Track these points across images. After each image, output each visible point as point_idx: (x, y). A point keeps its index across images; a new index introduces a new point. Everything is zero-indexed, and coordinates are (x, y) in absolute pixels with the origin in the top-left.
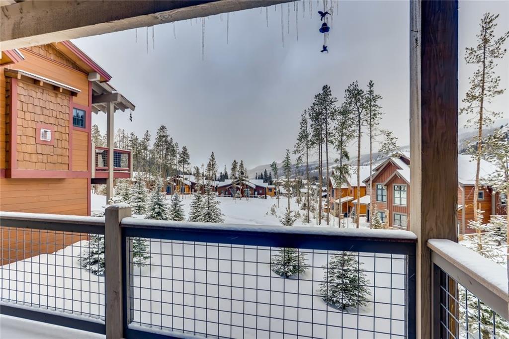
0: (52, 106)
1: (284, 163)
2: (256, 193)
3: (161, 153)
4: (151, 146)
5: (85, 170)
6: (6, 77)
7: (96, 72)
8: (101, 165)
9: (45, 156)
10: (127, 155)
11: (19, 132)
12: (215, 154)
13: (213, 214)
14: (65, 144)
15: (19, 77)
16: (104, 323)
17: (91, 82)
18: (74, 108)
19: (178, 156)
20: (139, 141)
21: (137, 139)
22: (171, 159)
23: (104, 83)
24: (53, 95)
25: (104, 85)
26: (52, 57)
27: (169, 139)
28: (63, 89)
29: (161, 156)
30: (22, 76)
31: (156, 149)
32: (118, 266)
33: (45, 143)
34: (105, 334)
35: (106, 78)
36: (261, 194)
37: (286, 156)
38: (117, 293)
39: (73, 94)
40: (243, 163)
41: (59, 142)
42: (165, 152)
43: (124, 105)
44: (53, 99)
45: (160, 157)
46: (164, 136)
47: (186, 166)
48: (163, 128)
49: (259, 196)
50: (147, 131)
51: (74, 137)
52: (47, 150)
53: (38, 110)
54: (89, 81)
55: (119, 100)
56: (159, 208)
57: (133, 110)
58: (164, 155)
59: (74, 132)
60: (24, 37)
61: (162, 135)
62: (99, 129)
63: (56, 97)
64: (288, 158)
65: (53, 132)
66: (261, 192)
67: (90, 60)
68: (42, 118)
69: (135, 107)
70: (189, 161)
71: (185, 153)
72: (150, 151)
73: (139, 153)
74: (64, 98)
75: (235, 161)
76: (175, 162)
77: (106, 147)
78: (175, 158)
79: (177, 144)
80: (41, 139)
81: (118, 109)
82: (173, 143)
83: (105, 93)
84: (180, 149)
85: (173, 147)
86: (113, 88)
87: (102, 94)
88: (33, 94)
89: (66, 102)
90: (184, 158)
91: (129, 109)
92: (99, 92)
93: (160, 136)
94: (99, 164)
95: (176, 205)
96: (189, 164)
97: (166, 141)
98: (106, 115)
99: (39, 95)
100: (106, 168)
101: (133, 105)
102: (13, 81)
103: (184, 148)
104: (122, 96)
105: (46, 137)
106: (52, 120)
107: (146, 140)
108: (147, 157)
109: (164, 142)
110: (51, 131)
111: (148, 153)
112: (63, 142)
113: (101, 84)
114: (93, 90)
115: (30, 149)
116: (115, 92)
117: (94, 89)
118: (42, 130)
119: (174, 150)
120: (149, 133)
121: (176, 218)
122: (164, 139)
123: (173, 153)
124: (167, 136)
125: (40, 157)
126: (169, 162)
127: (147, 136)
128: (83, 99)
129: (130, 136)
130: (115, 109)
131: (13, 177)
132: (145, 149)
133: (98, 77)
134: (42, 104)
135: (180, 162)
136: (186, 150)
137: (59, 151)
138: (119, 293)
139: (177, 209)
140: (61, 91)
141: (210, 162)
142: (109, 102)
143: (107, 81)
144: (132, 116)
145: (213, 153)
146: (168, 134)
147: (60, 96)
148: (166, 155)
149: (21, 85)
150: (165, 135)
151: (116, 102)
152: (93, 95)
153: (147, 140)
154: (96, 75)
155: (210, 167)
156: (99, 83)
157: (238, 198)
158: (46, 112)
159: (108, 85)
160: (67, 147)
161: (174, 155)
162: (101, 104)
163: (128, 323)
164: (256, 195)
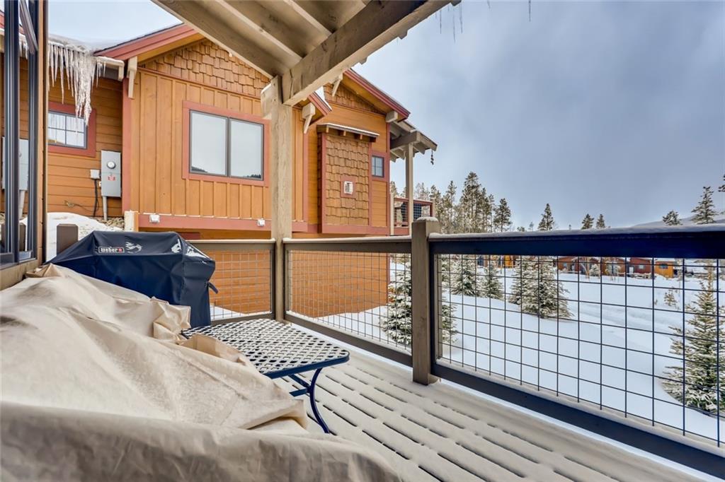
0: (353, 156)
1: (698, 213)
2: (631, 269)
3: (471, 210)
4: (457, 202)
5: (384, 226)
6: (318, 133)
7: (393, 110)
8: (400, 220)
9: (348, 210)
10: (428, 207)
11: (328, 187)
12: (551, 208)
13: (548, 288)
14: (365, 196)
15: (327, 131)
16: (411, 355)
17: (389, 123)
18: (373, 156)
19: (494, 213)
20: (442, 197)
21: (439, 194)
22: (484, 218)
23: (402, 122)
24: (353, 144)
25: (402, 125)
26: (353, 104)
27: (480, 189)
28: (363, 136)
29: (470, 214)
30: (330, 129)
31: (463, 205)
32: (426, 288)
33: (348, 197)
34: (412, 366)
35: (404, 114)
36: (641, 272)
37: (702, 200)
38: (424, 319)
39: (372, 139)
40: (603, 218)
41: (360, 194)
42: (474, 208)
43: (425, 145)
44: (354, 149)
45: (468, 215)
46: (473, 187)
47: (505, 226)
48: (472, 176)
49: (638, 274)
50: (452, 182)
51: (373, 188)
52: (350, 203)
53: (342, 162)
54: (387, 123)
55: (419, 139)
56: (469, 277)
57: (435, 150)
58: (474, 212)
59: (373, 182)
60: (337, 63)
61: (471, 185)
62: (396, 186)
63: (357, 145)
64: (706, 203)
65: (355, 184)
66: (641, 267)
67: (388, 98)
68: (345, 170)
69: (436, 145)
70: (510, 219)
71: (504, 208)
72: (456, 208)
73: (442, 211)
74: (364, 145)
75: (588, 216)
76: (490, 222)
77: (404, 198)
78: (489, 216)
79: (491, 197)
80: (345, 192)
81: (417, 152)
82: (487, 196)
83: (403, 135)
84: (496, 204)
85: (486, 200)
86: (411, 127)
87: (400, 136)
88: (338, 146)
89: (365, 151)
90: (502, 215)
91: (430, 150)
92: (396, 134)
93: (468, 187)
94: (397, 218)
95: (491, 276)
96: (509, 223)
97: (476, 194)
98: (404, 162)
99: (343, 146)
100: (405, 223)
101: (434, 143)
102: (323, 135)
103: (502, 201)
104: (422, 134)
105: (348, 191)
106: (354, 172)
107: (450, 194)
108: (451, 216)
109: (474, 193)
110: (353, 184)
111: (453, 210)
112: (364, 193)
113: (399, 124)
114: (391, 134)
115: (336, 203)
116: (414, 130)
117: (393, 132)
118: (346, 183)
119: (487, 205)
120: (454, 184)
121: (492, 295)
122: (474, 190)
123: (487, 209)
124: (478, 186)
125: (344, 211)
126: (482, 221)
127: (451, 189)
128: (381, 145)
129: (430, 190)
130: (415, 152)
131: (323, 232)
132: (450, 205)
133: (396, 116)
134: (344, 155)
135: (496, 221)
136: (505, 204)
137: (360, 204)
138: (426, 319)
139: (493, 281)
140: (361, 138)
141: (543, 220)
142: (408, 144)
143: (406, 119)
144: (433, 158)
145: (548, 205)
146: (479, 184)
147: (360, 144)
148: (476, 212)
149: (329, 138)
150: (475, 185)
151: (415, 142)
152: (391, 140)
153: (452, 194)
154: (393, 115)
155: (543, 226)
156: (396, 123)
157: (594, 276)
158: (349, 163)
159: (406, 123)
160: (367, 200)
161: (487, 211)
162: (400, 148)
163: (436, 357)
164: (631, 273)
